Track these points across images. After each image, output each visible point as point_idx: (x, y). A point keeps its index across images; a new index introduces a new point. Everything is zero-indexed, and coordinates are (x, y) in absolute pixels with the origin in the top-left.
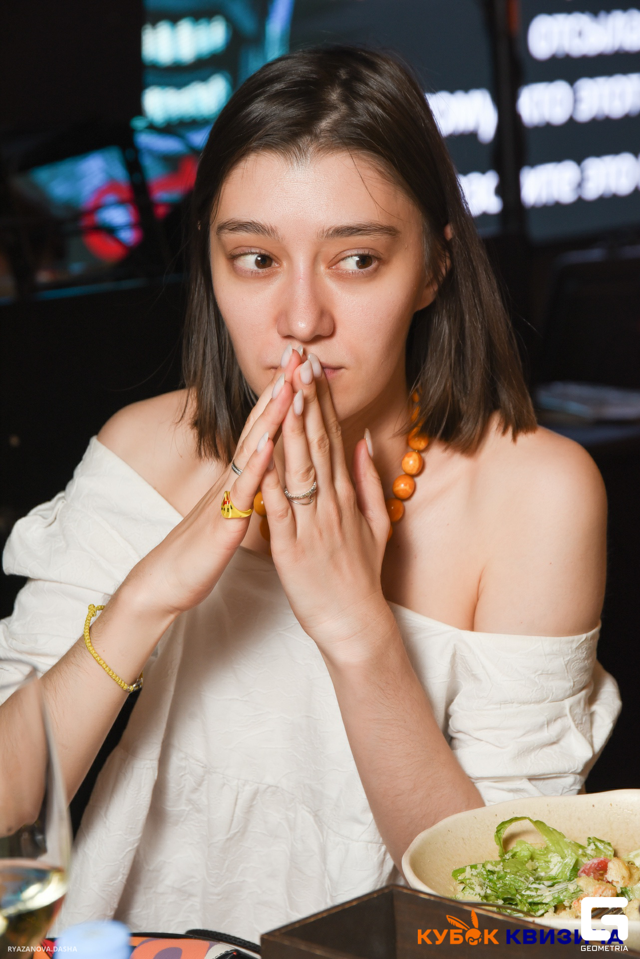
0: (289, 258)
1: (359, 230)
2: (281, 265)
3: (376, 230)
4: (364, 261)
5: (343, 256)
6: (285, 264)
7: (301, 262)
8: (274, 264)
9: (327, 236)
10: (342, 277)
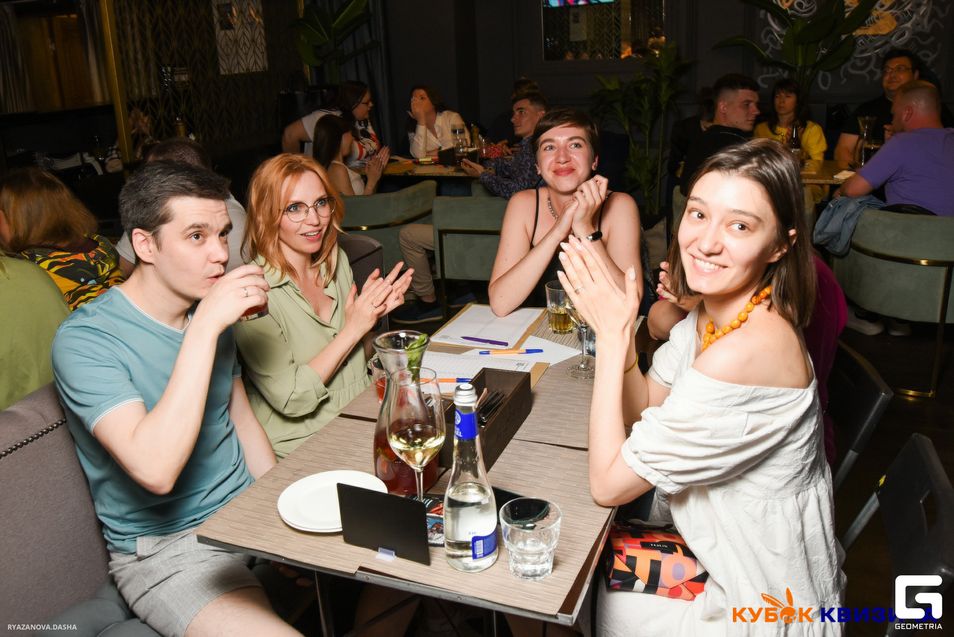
0: (711, 218)
1: (744, 213)
2: (707, 220)
3: (751, 216)
4: (743, 227)
5: (734, 222)
6: (709, 220)
7: (715, 220)
8: (704, 219)
9: (729, 212)
10: (731, 232)
